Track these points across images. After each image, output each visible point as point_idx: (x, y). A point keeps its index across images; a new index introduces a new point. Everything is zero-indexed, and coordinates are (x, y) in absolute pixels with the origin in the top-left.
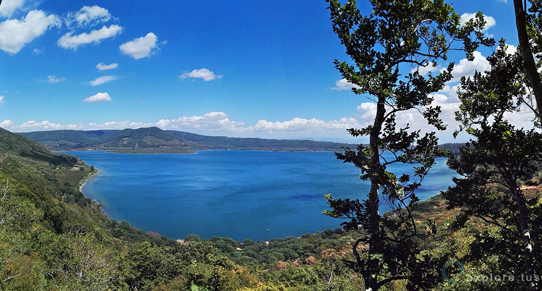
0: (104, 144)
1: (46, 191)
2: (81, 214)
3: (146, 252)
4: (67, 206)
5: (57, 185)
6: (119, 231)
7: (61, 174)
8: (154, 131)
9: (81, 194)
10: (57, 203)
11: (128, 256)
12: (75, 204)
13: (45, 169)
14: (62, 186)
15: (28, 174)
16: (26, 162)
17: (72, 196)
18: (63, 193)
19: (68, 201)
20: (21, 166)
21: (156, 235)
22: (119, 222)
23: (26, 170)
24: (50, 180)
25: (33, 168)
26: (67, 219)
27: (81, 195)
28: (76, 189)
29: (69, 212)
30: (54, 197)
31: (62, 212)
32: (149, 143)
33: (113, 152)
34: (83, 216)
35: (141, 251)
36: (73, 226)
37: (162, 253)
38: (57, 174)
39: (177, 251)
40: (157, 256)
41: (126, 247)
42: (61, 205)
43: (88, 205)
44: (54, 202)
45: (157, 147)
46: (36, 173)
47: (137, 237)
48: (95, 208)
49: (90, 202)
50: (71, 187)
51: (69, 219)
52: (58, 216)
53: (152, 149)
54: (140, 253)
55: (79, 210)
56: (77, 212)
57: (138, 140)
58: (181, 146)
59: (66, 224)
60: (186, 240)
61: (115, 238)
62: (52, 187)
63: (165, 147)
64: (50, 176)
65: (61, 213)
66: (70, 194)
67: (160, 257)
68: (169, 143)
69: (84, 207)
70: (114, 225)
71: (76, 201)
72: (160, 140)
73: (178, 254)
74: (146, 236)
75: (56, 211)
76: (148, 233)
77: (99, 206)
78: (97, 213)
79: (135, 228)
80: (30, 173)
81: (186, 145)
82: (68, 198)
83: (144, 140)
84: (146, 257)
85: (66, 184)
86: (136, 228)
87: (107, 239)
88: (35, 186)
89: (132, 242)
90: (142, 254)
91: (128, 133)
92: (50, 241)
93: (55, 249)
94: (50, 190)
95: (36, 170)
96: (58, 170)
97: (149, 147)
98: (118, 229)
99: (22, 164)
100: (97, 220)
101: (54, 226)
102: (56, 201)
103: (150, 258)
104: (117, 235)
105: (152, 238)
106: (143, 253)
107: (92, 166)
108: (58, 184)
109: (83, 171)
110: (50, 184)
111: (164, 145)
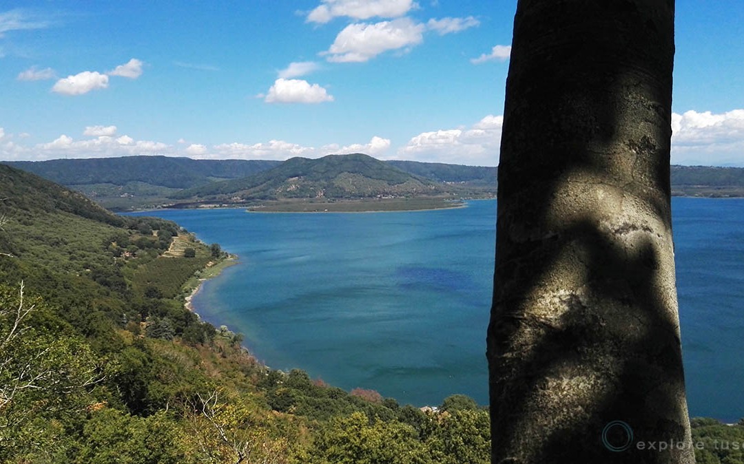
0: (241, 193)
1: (99, 314)
2: (191, 363)
3: (359, 436)
4: (155, 345)
5: (127, 296)
6: (286, 394)
7: (135, 268)
8: (360, 164)
9: (188, 314)
10: (128, 341)
11: (314, 449)
12: (175, 340)
13: (93, 256)
14: (140, 299)
15: (45, 270)
16: (37, 238)
17: (166, 321)
18: (144, 315)
19: (156, 333)
20: (23, 251)
21: (373, 397)
22: (284, 373)
23: (38, 261)
24: (106, 284)
25: (58, 255)
26: (158, 378)
27: (188, 317)
28: (175, 303)
29: (161, 360)
30: (121, 325)
31: (144, 362)
32: (349, 187)
33: (263, 210)
34: (197, 367)
35: (346, 434)
36: (173, 392)
37: (396, 437)
38: (126, 267)
39: (430, 431)
40: (384, 446)
41: (303, 430)
42: (140, 346)
43: (207, 341)
44: (119, 338)
45: (369, 196)
46: (67, 268)
47: (328, 404)
48: (226, 346)
49: (212, 333)
50: (164, 300)
51: (163, 377)
52: (134, 373)
53: (358, 201)
54: (345, 440)
55: (187, 353)
56: (183, 357)
57: (323, 182)
58: (427, 193)
59: (154, 389)
60: (444, 407)
61: (275, 412)
62: (114, 301)
63: (390, 197)
64: (108, 275)
65: (141, 363)
66: (163, 315)
67: (392, 448)
68: (395, 188)
69: (199, 345)
70: (272, 381)
71: (179, 331)
72: (377, 182)
73: (433, 439)
74: (350, 399)
75: (129, 361)
76: (353, 393)
77: (235, 339)
78: (230, 358)
79: (323, 383)
80: (48, 267)
81: (437, 191)
82: (156, 327)
83: (338, 182)
84: (359, 448)
85: (150, 293)
86: (325, 384)
87: (259, 417)
88: (65, 301)
89: (316, 417)
90: (348, 441)
91: (298, 167)
92: (118, 435)
93: (138, 453)
94: (108, 310)
95: (65, 260)
96: (127, 258)
97: (349, 198)
98: (282, 390)
99: (27, 244)
100: (230, 373)
101: (125, 398)
102: (127, 336)
103: (368, 451)
104: (281, 404)
105: (364, 405)
106: (352, 440)
107: (214, 246)
108: (128, 292)
109: (192, 259)
110: (108, 294)
111: (386, 194)
